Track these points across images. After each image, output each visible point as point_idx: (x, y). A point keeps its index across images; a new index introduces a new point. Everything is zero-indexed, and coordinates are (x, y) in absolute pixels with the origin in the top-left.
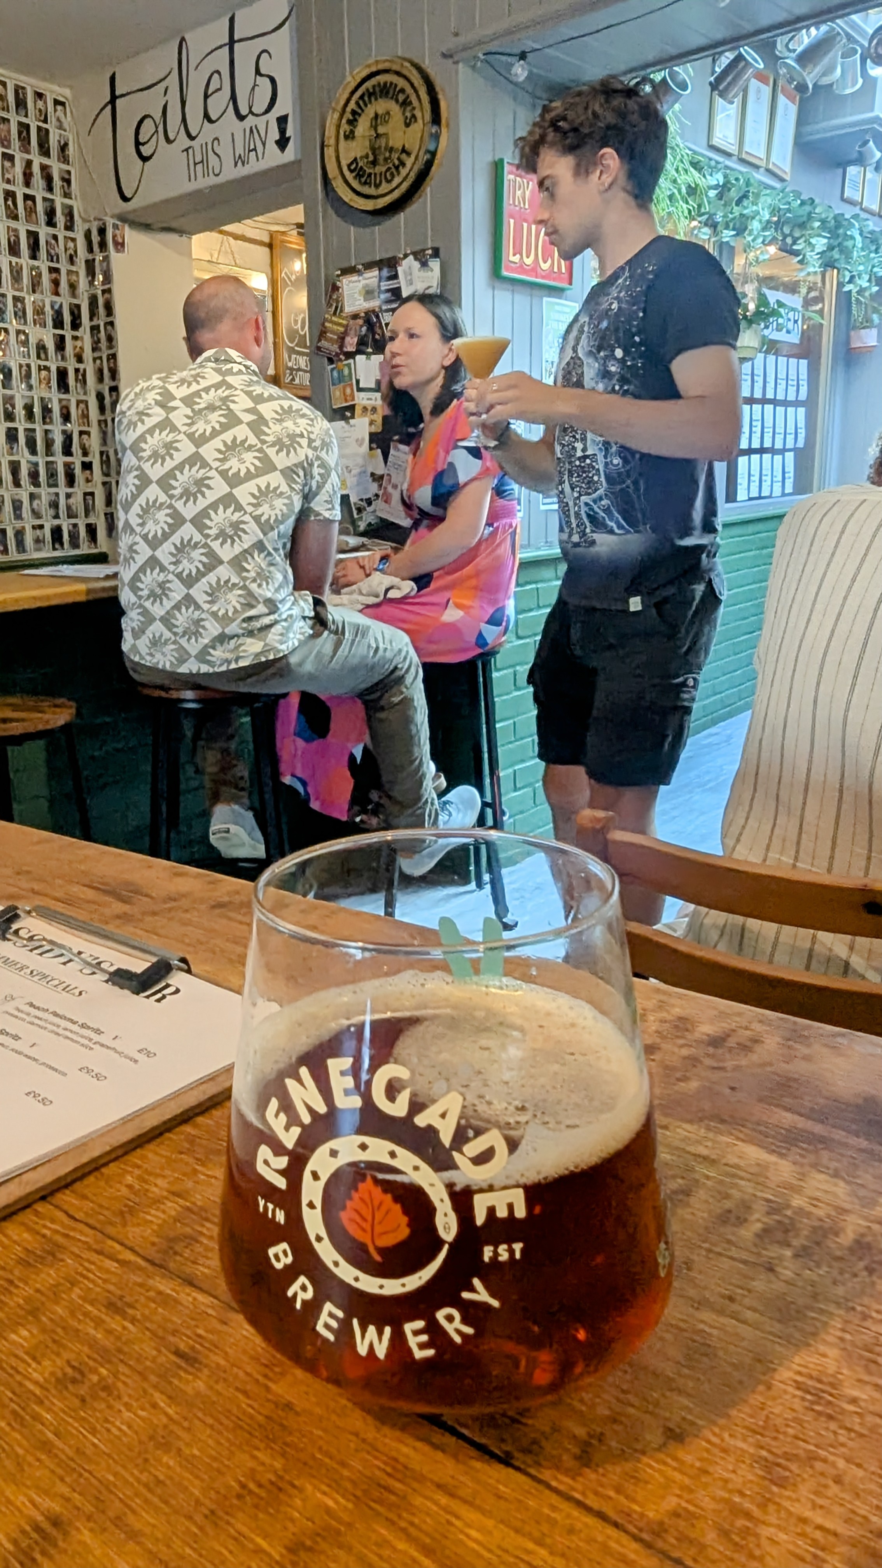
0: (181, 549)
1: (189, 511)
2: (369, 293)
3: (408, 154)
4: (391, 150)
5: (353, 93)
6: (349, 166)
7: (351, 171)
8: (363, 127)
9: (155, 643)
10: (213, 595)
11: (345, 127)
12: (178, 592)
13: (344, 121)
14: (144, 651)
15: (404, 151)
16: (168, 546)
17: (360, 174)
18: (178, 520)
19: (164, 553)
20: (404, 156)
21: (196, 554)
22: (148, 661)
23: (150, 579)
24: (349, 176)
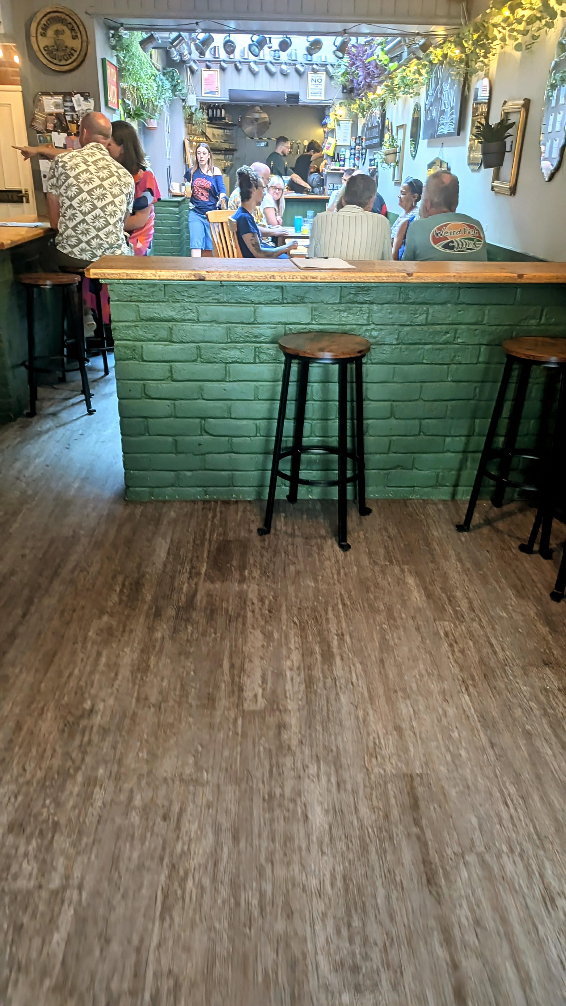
0: (96, 218)
1: (99, 204)
2: (57, 106)
3: (76, 51)
4: (66, 47)
5: (45, 16)
6: (44, 48)
7: (45, 50)
8: (50, 32)
9: (82, 250)
10: (107, 235)
11: (40, 30)
12: (93, 233)
13: (39, 27)
14: (77, 253)
15: (72, 49)
16: (90, 216)
17: (50, 53)
18: (95, 207)
19: (89, 218)
20: (73, 52)
21: (102, 220)
22: (79, 257)
23: (82, 227)
24: (44, 53)
